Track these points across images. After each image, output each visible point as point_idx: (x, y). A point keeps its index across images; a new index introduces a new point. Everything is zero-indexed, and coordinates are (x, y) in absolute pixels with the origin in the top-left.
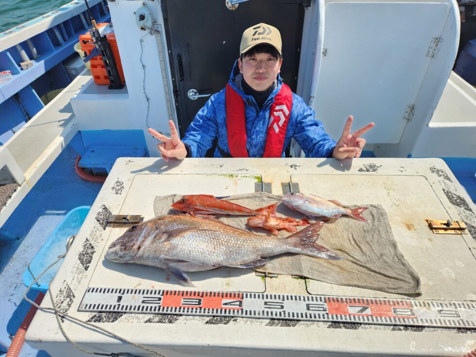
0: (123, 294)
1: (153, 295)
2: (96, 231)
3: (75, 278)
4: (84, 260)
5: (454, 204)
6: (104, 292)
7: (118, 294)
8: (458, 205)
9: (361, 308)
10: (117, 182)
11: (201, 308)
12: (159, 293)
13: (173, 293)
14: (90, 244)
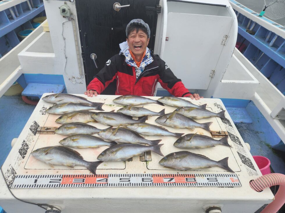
0: (38, 178)
1: (56, 178)
2: (30, 136)
3: (17, 163)
4: (22, 152)
5: (224, 123)
6: (26, 178)
7: (35, 178)
8: (226, 123)
9: (170, 179)
10: (43, 107)
11: (84, 184)
12: (60, 177)
13: (68, 176)
14: (26, 144)
